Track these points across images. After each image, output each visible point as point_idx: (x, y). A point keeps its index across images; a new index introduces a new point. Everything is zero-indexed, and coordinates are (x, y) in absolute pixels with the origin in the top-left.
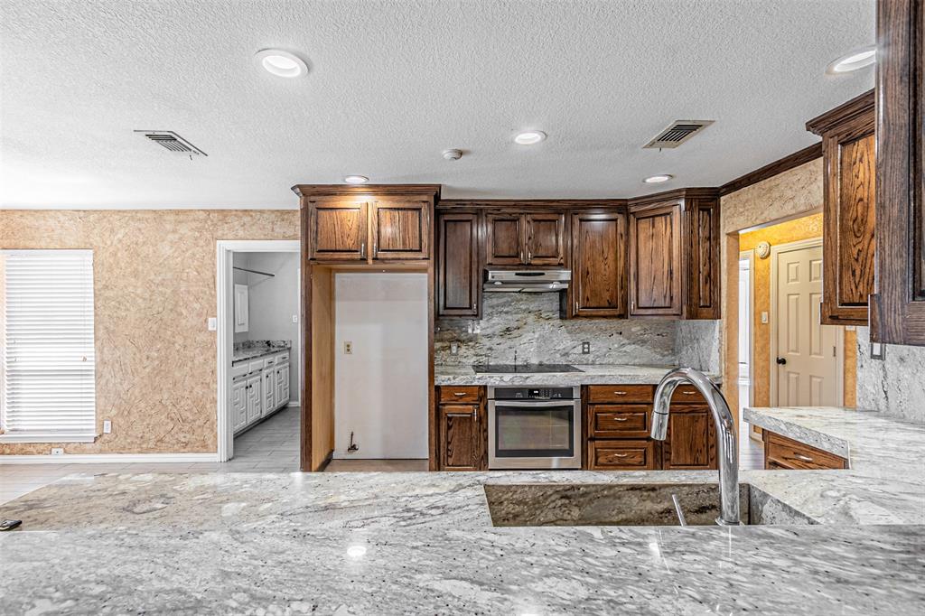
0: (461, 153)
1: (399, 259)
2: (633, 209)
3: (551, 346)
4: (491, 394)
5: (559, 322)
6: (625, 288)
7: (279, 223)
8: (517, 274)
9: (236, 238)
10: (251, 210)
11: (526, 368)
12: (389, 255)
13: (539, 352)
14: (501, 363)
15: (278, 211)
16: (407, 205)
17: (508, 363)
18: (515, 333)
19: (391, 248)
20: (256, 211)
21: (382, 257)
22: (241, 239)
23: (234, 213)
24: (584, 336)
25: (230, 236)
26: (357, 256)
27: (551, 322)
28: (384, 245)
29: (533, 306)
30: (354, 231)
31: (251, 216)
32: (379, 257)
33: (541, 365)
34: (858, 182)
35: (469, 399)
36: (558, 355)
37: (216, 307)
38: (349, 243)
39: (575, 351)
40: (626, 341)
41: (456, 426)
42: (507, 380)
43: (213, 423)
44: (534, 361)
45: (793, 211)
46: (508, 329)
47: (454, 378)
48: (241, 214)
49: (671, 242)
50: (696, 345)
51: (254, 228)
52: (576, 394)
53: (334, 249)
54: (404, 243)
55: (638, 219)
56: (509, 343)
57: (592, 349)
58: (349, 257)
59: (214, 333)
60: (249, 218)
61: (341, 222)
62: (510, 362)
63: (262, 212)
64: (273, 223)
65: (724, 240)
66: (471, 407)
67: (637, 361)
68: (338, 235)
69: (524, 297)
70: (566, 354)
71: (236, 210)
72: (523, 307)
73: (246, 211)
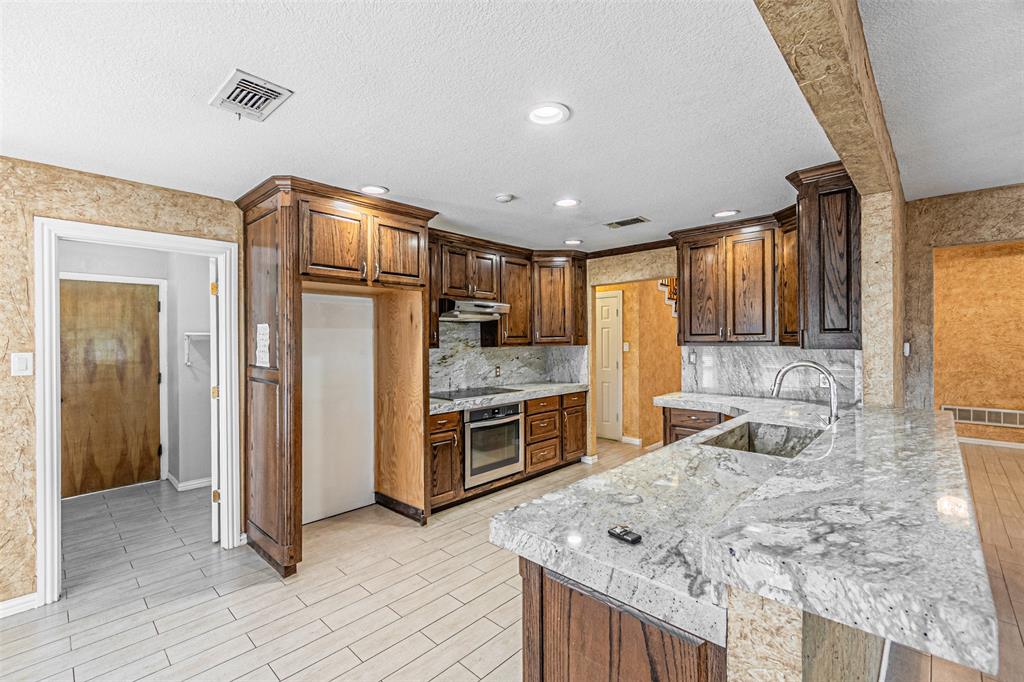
0: (513, 197)
1: (399, 283)
2: (536, 259)
3: (475, 372)
4: (467, 417)
5: (479, 349)
6: (532, 320)
7: (167, 208)
8: (476, 306)
9: (80, 218)
10: (114, 179)
11: (459, 393)
12: (391, 278)
13: (467, 378)
14: (439, 390)
15: (166, 190)
16: (407, 227)
17: (444, 390)
18: (450, 360)
19: (392, 271)
20: (123, 182)
21: (384, 279)
22: (91, 222)
23: (76, 176)
24: (497, 362)
25: (66, 213)
26: (357, 275)
27: (476, 350)
28: (385, 267)
29: (462, 336)
30: (355, 245)
31: (115, 188)
32: (380, 279)
33: (468, 389)
34: (700, 270)
35: (450, 426)
36: (480, 379)
37: (32, 335)
38: (350, 260)
39: (491, 375)
40: (521, 364)
41: (440, 455)
42: (478, 402)
43: (24, 542)
44: (464, 386)
45: (641, 278)
46: (444, 358)
47: (440, 406)
48: (92, 181)
49: (564, 287)
50: (567, 365)
51: (120, 208)
52: (521, 408)
53: (332, 264)
54: (404, 267)
55: (540, 267)
56: (445, 370)
57: (502, 372)
58: (349, 275)
59: (27, 382)
60: (110, 191)
61: (341, 232)
62: (446, 389)
63: (134, 185)
64: (156, 206)
65: (589, 290)
66: (451, 433)
67: (526, 380)
68: (337, 249)
69: (456, 326)
70: (485, 378)
71: (80, 173)
72: (455, 336)
73: (103, 177)
